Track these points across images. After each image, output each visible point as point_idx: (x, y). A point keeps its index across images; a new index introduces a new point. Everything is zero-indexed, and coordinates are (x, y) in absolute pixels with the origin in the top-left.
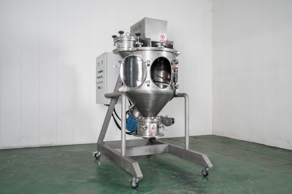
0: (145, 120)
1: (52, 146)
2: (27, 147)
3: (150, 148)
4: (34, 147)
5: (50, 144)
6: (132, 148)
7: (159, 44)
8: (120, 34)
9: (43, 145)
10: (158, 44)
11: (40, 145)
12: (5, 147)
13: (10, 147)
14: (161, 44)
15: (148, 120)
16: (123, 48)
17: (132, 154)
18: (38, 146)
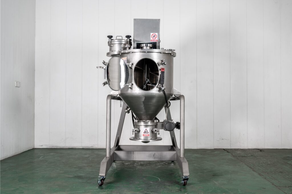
0: (138, 123)
1: (93, 148)
2: (71, 148)
3: (154, 153)
4: (77, 148)
5: (92, 147)
6: (133, 152)
7: (144, 45)
8: (108, 38)
9: (86, 147)
10: (142, 45)
11: (82, 147)
12: (53, 146)
13: (57, 146)
14: (146, 45)
15: (142, 123)
16: (113, 52)
17: (133, 158)
18: (81, 148)
